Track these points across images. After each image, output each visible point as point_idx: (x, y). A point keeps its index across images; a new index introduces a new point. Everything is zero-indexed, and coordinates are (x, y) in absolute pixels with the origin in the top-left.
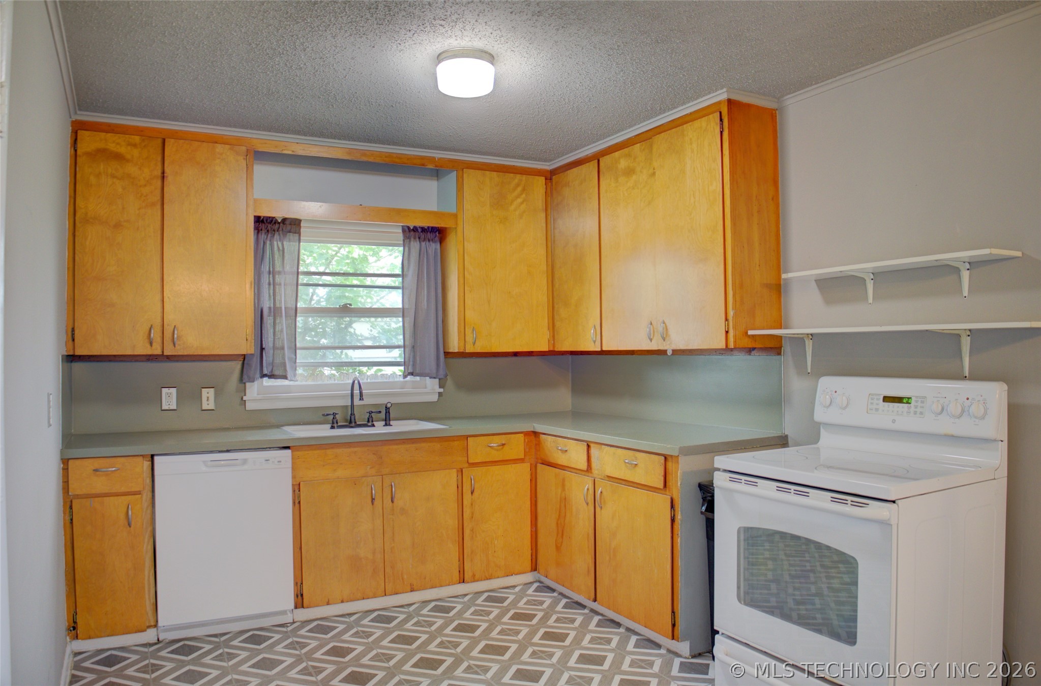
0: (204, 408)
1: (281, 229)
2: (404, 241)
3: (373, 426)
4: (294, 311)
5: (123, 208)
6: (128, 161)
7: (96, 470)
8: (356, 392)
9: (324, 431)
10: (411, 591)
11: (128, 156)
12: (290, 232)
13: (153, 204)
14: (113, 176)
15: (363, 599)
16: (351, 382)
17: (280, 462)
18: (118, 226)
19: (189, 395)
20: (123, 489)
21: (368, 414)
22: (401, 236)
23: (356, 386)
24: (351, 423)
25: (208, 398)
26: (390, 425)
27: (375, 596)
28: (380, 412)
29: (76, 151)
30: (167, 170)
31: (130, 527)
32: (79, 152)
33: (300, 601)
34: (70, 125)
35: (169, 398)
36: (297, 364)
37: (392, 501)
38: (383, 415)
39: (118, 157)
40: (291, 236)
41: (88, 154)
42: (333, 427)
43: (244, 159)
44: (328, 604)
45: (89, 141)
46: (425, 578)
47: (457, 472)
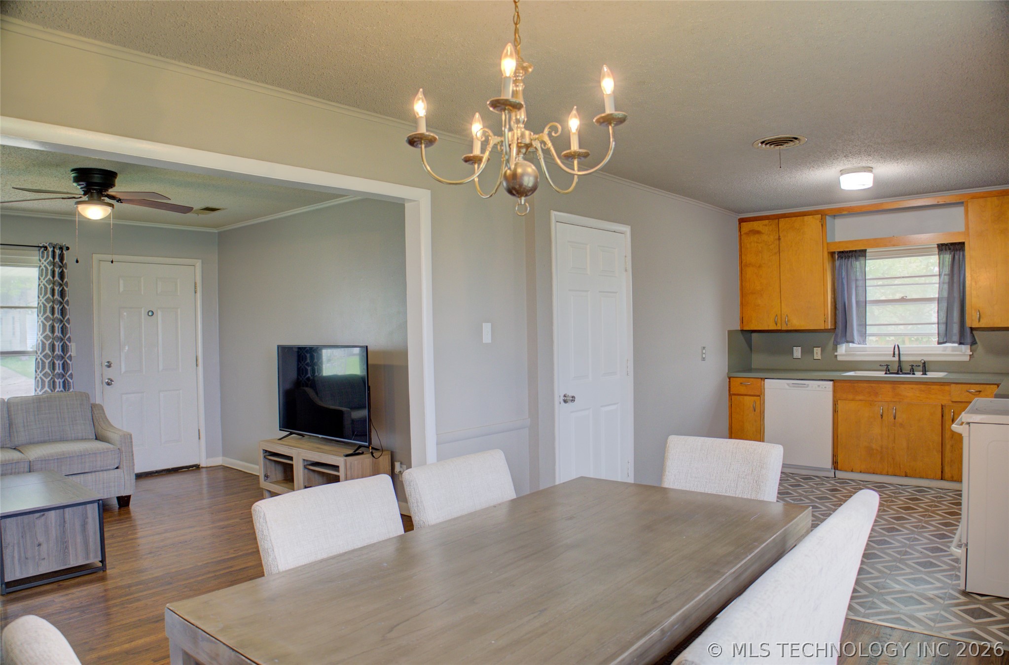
0: (815, 358)
1: (853, 255)
2: (939, 252)
3: (914, 374)
4: (865, 303)
5: (762, 257)
6: (763, 234)
7: (741, 383)
8: (897, 352)
10: (906, 476)
11: (763, 232)
12: (860, 256)
13: (776, 253)
14: (757, 243)
15: (874, 473)
16: (893, 346)
17: (825, 387)
18: (760, 266)
19: (807, 351)
20: (752, 394)
21: (910, 367)
22: (936, 250)
23: (896, 346)
24: (900, 370)
25: (817, 352)
26: (925, 374)
27: (881, 474)
28: (919, 366)
29: (741, 233)
30: (781, 235)
31: (755, 411)
32: (742, 233)
33: (835, 465)
34: (738, 221)
35: (797, 352)
36: (867, 335)
37: (895, 419)
38: (921, 368)
39: (758, 232)
40: (862, 259)
41: (747, 234)
42: (886, 373)
43: (820, 222)
44: (852, 471)
45: (746, 226)
46: (916, 470)
47: (942, 406)
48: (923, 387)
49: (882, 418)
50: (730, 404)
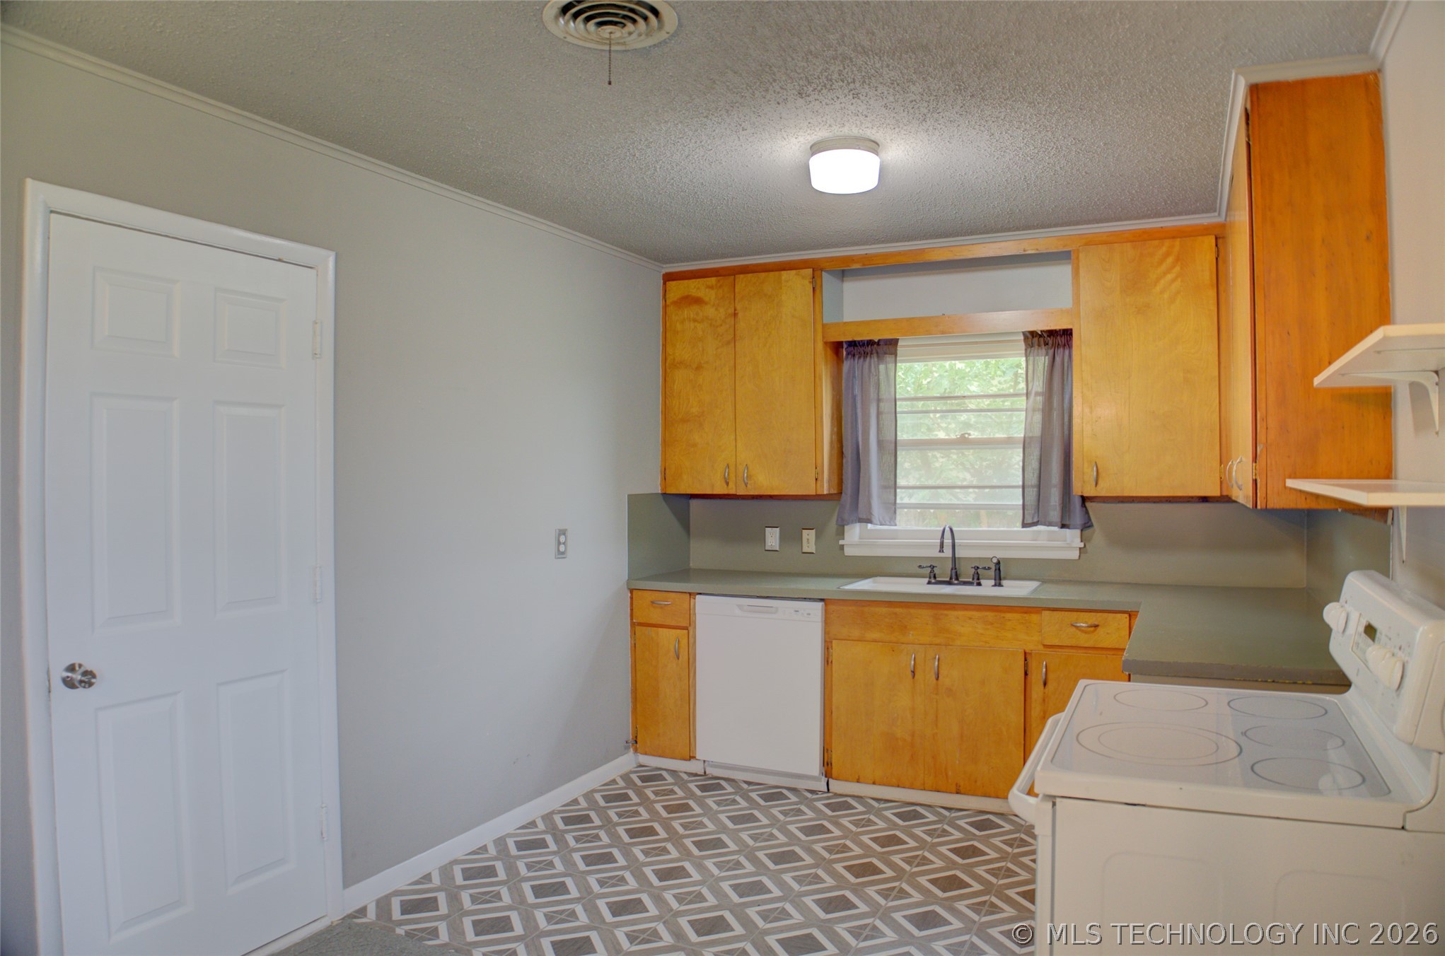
0: (804, 551)
1: (874, 351)
2: (1026, 350)
3: (979, 584)
4: (893, 445)
5: (703, 350)
6: (706, 303)
7: (652, 602)
8: (948, 541)
9: (919, 586)
10: (957, 793)
11: (706, 299)
12: (885, 353)
13: (728, 343)
14: (695, 321)
15: (898, 786)
16: (942, 529)
17: (809, 614)
18: (699, 368)
19: (791, 536)
20: (673, 623)
21: (973, 570)
22: (1023, 345)
23: (948, 534)
24: (955, 578)
25: (809, 537)
26: (1000, 585)
27: (912, 787)
28: (989, 568)
29: (666, 301)
30: (738, 307)
31: (678, 659)
32: (668, 302)
33: (828, 770)
34: (661, 278)
35: (773, 538)
36: (898, 506)
37: (937, 678)
38: (992, 573)
39: (698, 301)
40: (889, 358)
41: (675, 303)
42: (929, 583)
43: (810, 282)
44: (858, 781)
45: (677, 289)
46: (976, 782)
47: (1025, 653)
48: (990, 615)
49: (914, 677)
50: (633, 643)
